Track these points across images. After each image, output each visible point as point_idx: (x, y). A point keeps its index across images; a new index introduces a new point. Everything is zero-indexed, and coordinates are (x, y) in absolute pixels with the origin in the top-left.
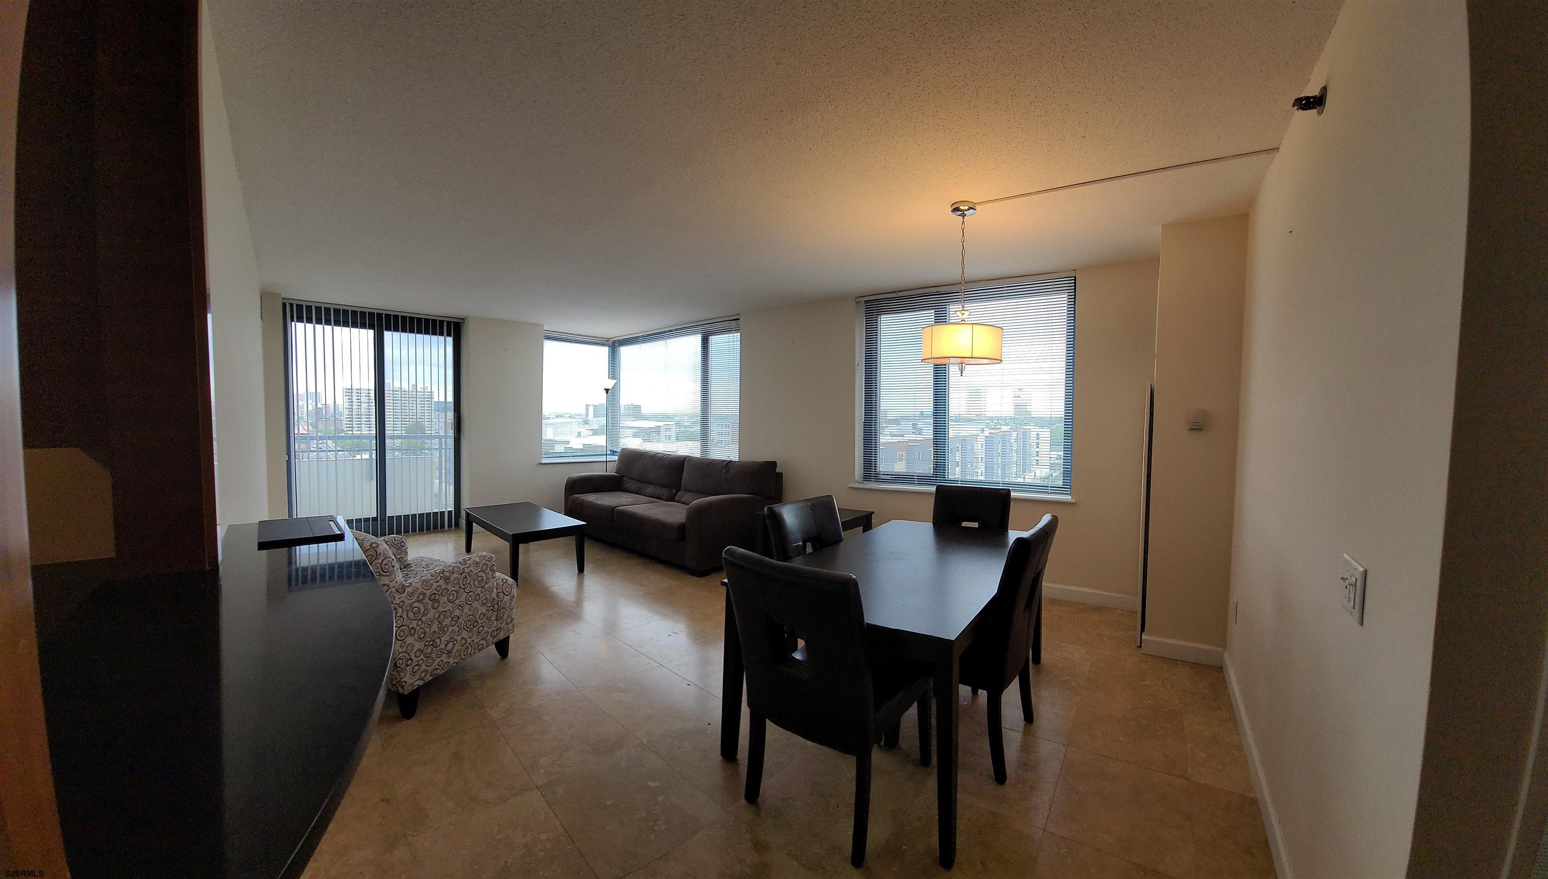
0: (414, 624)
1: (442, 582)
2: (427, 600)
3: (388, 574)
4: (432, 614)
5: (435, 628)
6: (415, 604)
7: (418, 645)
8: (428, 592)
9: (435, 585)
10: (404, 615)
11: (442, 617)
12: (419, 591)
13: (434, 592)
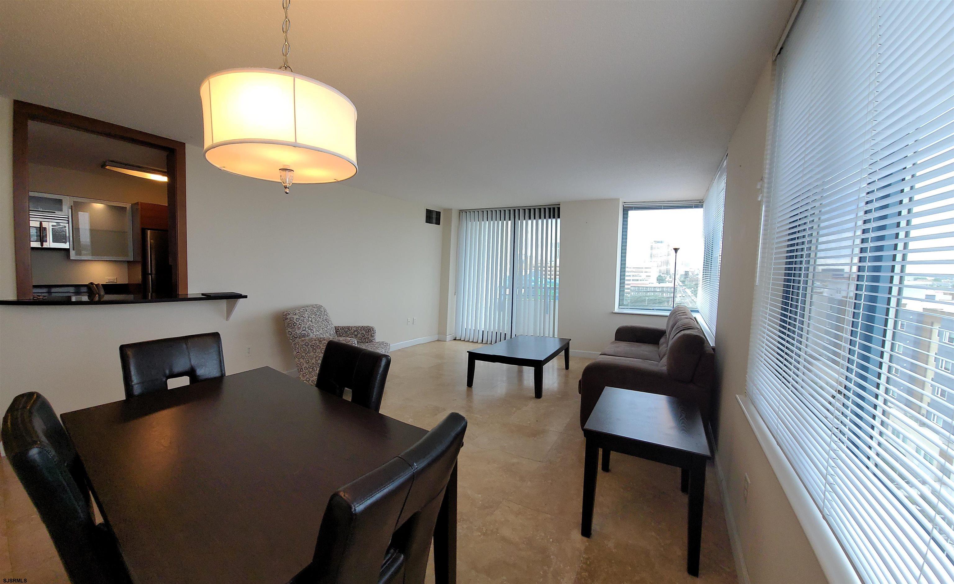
0: (304, 354)
1: (317, 342)
2: (309, 346)
3: (291, 328)
4: (312, 354)
5: (313, 361)
6: (304, 346)
7: (305, 365)
8: (310, 344)
9: (314, 342)
10: (299, 348)
11: (317, 358)
12: (306, 341)
13: (313, 344)
